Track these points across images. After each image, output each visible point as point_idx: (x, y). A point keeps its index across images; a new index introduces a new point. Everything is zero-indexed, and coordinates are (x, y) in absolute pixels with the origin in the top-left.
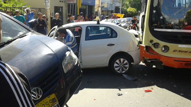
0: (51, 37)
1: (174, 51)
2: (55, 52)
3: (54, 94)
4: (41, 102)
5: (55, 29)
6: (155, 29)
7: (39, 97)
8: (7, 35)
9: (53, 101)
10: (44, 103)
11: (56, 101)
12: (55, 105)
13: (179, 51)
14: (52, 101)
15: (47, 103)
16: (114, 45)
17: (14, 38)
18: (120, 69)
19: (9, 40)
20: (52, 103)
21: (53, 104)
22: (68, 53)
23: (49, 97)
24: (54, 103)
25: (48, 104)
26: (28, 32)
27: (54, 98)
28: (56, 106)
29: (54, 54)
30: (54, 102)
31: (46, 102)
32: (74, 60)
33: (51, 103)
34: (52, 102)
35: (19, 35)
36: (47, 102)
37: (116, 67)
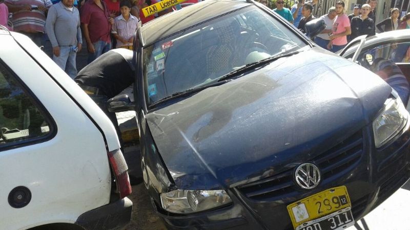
0: (347, 58)
2: (359, 96)
3: (344, 186)
4: (316, 197)
5: (359, 41)
7: (312, 184)
8: (262, 49)
9: (341, 200)
10: (322, 200)
11: (347, 203)
12: (344, 211)
14: (338, 199)
15: (327, 202)
17: (275, 56)
19: (264, 59)
20: (337, 205)
21: (339, 207)
22: (389, 103)
23: (334, 190)
24: (342, 207)
25: (329, 205)
26: (301, 46)
27: (344, 196)
28: (346, 213)
29: (357, 99)
30: (343, 204)
31: (325, 198)
32: (401, 122)
33: (336, 203)
34: (338, 203)
35: (283, 51)
36: (326, 200)
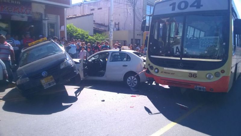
1: (162, 72)
3: (52, 76)
6: (151, 56)
11: (53, 79)
12: (53, 81)
13: (165, 72)
16: (127, 66)
18: (131, 83)
21: (51, 80)
23: (50, 77)
37: (129, 82)
